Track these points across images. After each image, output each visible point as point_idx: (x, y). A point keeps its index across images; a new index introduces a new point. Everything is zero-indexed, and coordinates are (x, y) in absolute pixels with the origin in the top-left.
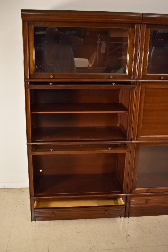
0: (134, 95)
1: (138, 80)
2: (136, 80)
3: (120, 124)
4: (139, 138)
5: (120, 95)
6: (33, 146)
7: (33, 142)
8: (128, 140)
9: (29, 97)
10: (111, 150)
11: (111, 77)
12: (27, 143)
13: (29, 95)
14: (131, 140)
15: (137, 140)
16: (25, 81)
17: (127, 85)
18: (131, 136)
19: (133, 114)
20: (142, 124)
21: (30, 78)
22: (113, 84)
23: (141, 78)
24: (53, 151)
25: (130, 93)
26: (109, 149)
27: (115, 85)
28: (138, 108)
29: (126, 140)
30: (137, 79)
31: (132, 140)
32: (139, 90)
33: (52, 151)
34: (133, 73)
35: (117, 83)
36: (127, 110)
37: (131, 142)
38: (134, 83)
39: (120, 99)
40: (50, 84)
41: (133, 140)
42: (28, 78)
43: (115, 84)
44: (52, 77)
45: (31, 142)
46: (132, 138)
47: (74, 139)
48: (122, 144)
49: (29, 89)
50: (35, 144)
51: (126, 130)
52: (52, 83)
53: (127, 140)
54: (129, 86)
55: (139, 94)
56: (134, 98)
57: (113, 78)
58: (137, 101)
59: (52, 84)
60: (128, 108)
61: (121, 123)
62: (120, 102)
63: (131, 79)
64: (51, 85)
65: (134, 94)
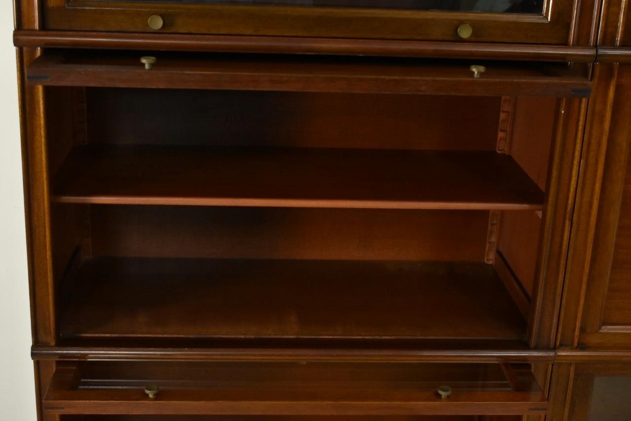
0: (580, 128)
1: (601, 51)
2: (591, 52)
3: (499, 253)
4: (592, 339)
5: (502, 116)
6: (62, 362)
7: (62, 342)
8: (536, 348)
9: (42, 122)
10: (448, 398)
11: (465, 33)
12: (33, 348)
13: (42, 115)
14: (554, 349)
15: (582, 347)
16: (16, 42)
17: (547, 74)
18: (551, 325)
19: (567, 222)
20: (613, 268)
21: (44, 26)
22: (475, 70)
23: (619, 38)
24: (158, 397)
25: (557, 112)
26: (440, 396)
27: (481, 74)
28: (593, 190)
29: (526, 347)
30: (596, 46)
31: (558, 343)
32: (605, 102)
33: (151, 396)
34: (580, 17)
35: (493, 63)
36: (537, 196)
37: (552, 354)
38: (582, 68)
39: (501, 135)
40: (143, 65)
41: (561, 345)
42: (37, 26)
43: (482, 69)
44: (158, 23)
45: (53, 344)
46: (559, 336)
47: (270, 333)
48: (506, 365)
49: (40, 89)
50: (73, 356)
51: (530, 293)
52: (152, 59)
53: (533, 343)
54: (555, 80)
55: (602, 121)
56: (579, 141)
57: (475, 39)
58: (592, 154)
59: (153, 66)
60: (542, 187)
61: (501, 249)
62: (501, 147)
63: (565, 44)
64: (147, 67)
65: (578, 120)
